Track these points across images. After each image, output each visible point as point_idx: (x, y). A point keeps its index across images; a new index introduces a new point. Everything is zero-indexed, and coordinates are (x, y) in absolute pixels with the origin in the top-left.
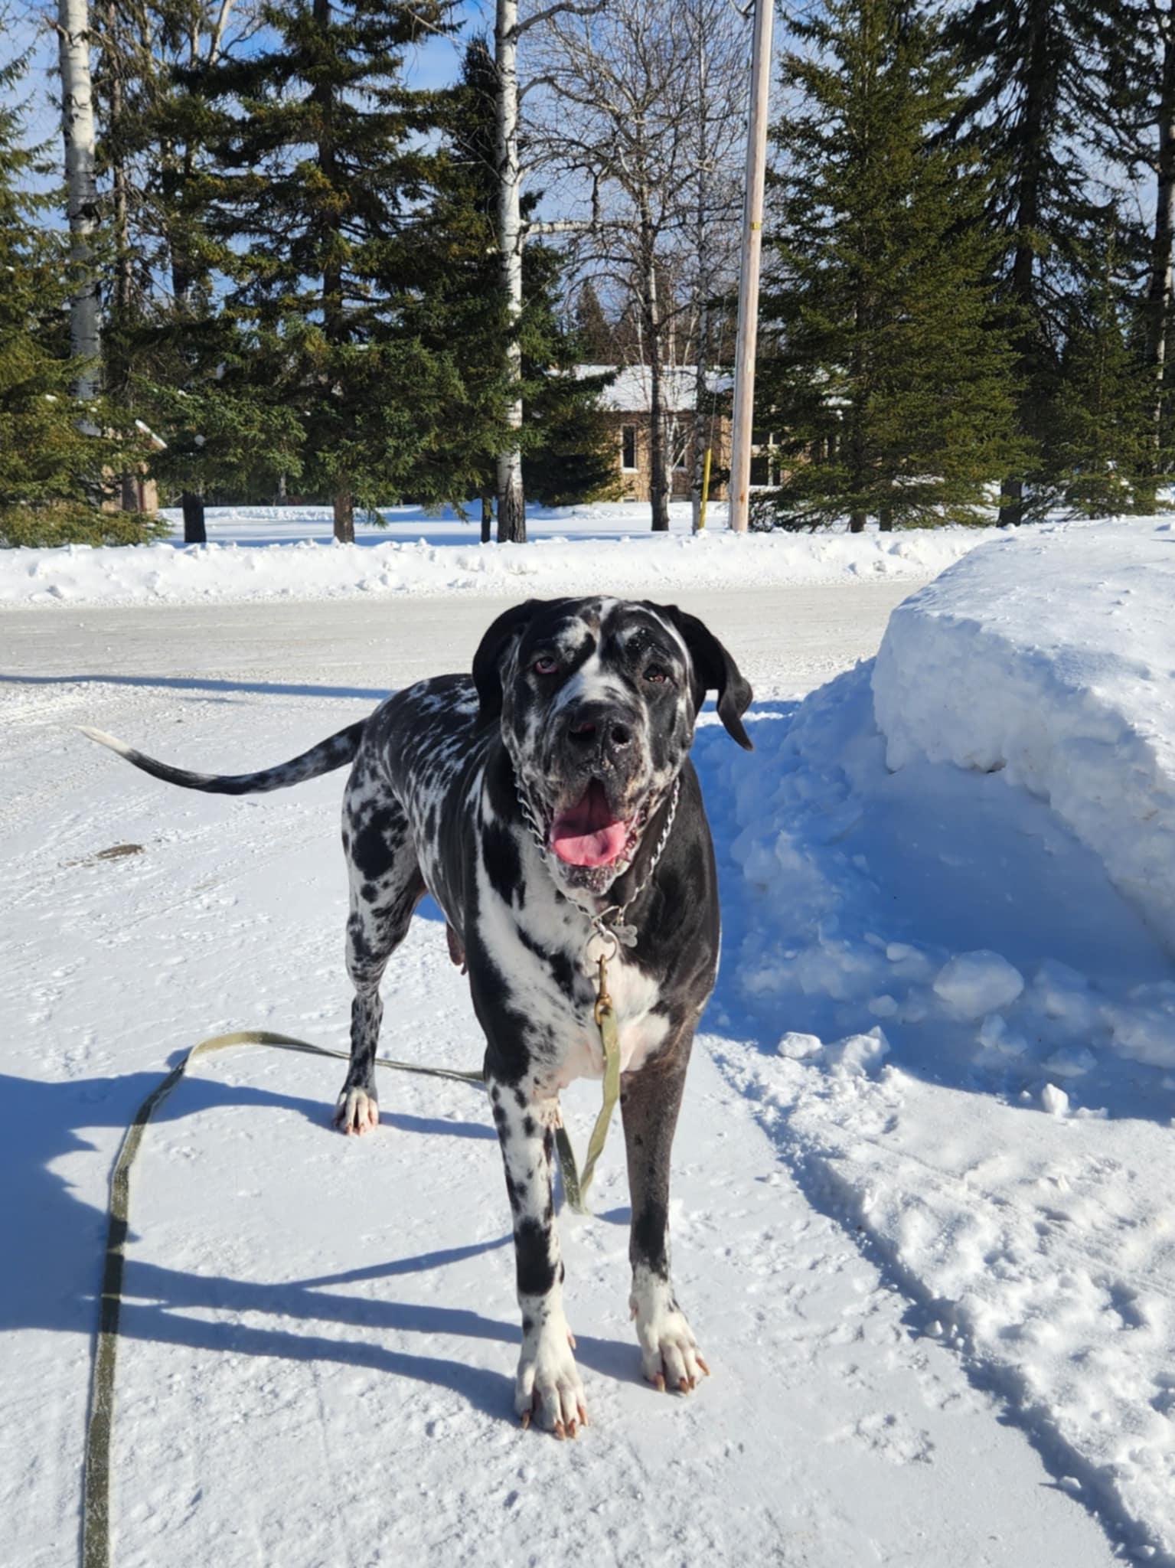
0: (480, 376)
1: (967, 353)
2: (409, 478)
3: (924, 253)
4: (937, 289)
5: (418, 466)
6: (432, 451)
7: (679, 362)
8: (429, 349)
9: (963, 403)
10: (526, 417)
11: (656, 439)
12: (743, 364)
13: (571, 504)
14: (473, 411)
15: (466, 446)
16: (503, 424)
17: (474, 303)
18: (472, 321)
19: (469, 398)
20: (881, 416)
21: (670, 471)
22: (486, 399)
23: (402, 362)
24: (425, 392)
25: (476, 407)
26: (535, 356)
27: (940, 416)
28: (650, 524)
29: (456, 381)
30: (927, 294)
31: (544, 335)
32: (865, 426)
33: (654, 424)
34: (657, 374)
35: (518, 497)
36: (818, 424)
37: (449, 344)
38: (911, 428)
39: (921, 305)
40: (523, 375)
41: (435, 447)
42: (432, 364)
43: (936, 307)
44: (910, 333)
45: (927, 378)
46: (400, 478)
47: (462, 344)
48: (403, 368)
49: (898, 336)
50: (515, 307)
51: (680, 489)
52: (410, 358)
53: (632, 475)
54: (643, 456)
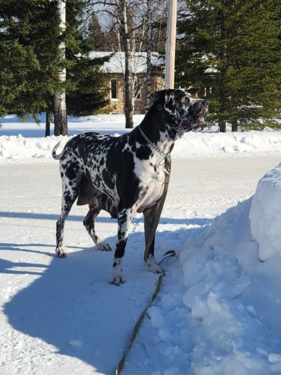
0: (46, 57)
1: (273, 50)
2: (12, 104)
3: (252, 5)
4: (258, 21)
5: (17, 99)
6: (23, 92)
7: (137, 51)
8: (22, 45)
9: (270, 72)
10: (68, 76)
11: (127, 86)
12: (169, 54)
13: (87, 115)
14: (43, 73)
15: (39, 89)
16: (56, 80)
17: (43, 24)
18: (42, 32)
19: (41, 67)
20: (232, 78)
21: (133, 100)
22: (49, 68)
23: (9, 50)
24: (20, 65)
25: (44, 72)
26: (72, 49)
27: (261, 78)
28: (125, 125)
29: (35, 60)
30: (254, 23)
31: (76, 39)
32: (226, 82)
33: (126, 79)
34: (127, 56)
35: (64, 113)
36: (204, 81)
37: (31, 42)
38: (247, 83)
39: (251, 27)
40: (66, 58)
41: (25, 90)
42: (24, 52)
43: (257, 29)
44: (246, 40)
45: (254, 61)
46: (8, 104)
47: (37, 42)
48: (10, 53)
49: (240, 41)
50: (63, 26)
51: (138, 109)
52: (13, 49)
53: (116, 102)
54: (121, 94)
